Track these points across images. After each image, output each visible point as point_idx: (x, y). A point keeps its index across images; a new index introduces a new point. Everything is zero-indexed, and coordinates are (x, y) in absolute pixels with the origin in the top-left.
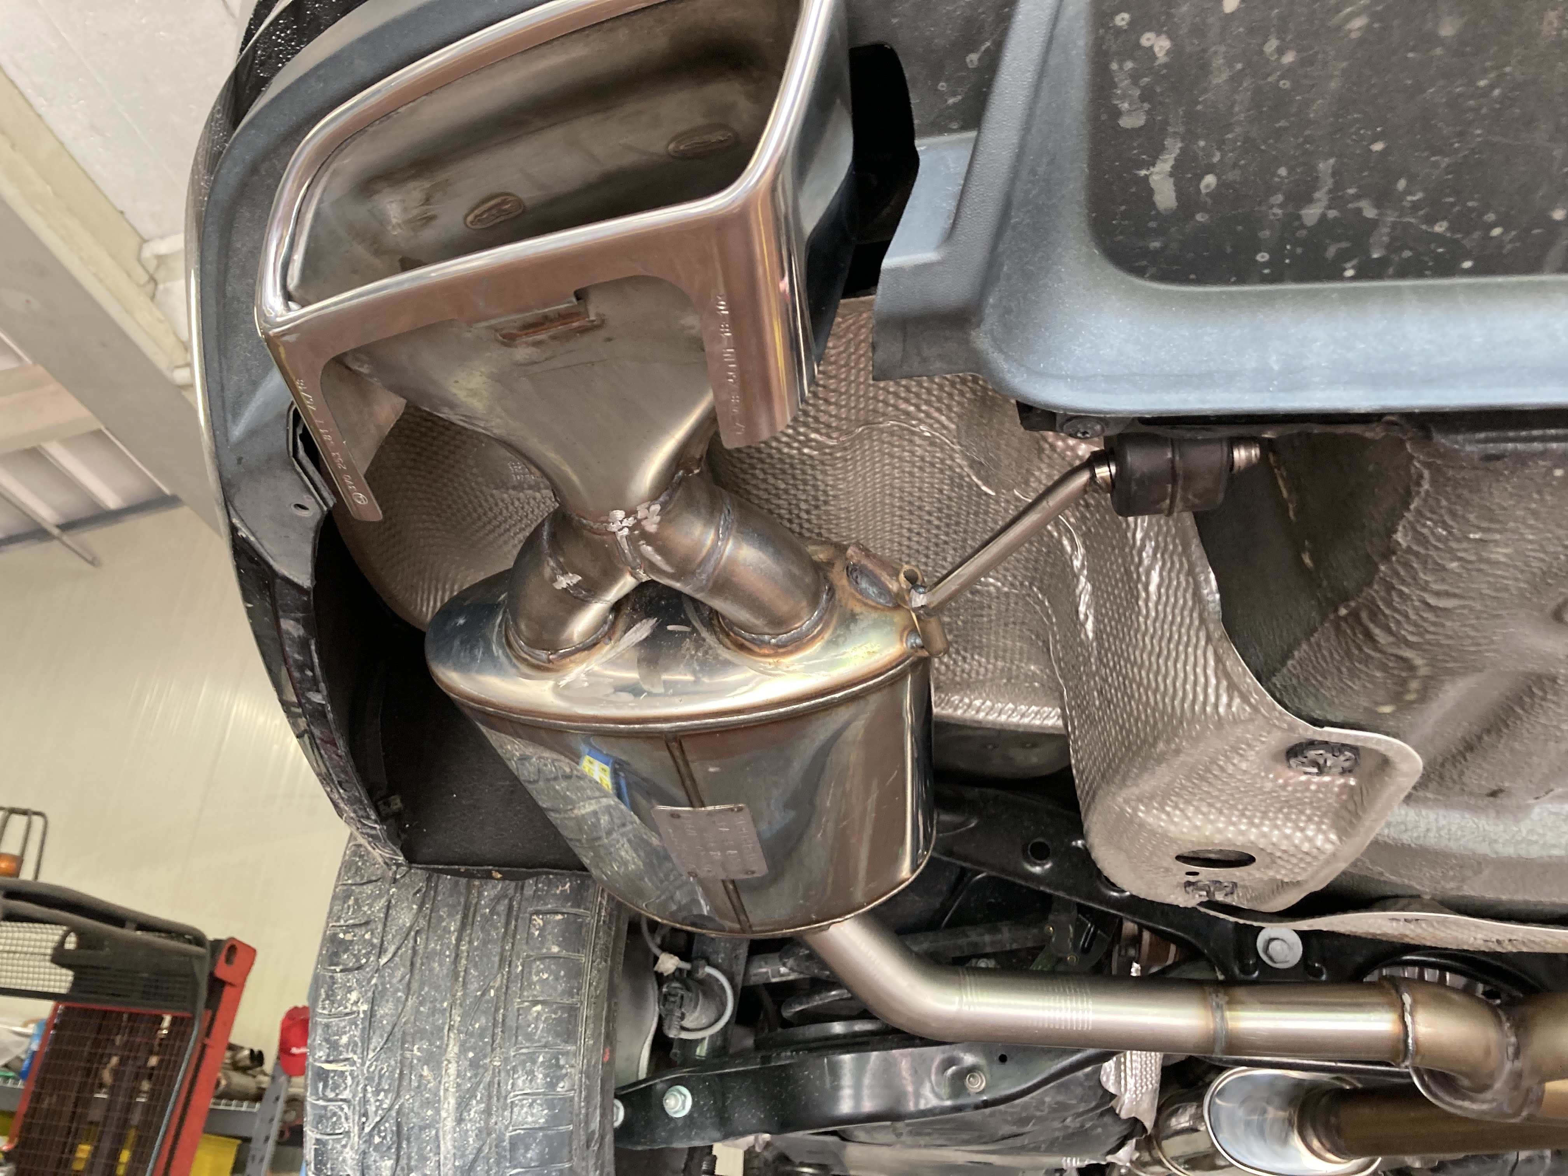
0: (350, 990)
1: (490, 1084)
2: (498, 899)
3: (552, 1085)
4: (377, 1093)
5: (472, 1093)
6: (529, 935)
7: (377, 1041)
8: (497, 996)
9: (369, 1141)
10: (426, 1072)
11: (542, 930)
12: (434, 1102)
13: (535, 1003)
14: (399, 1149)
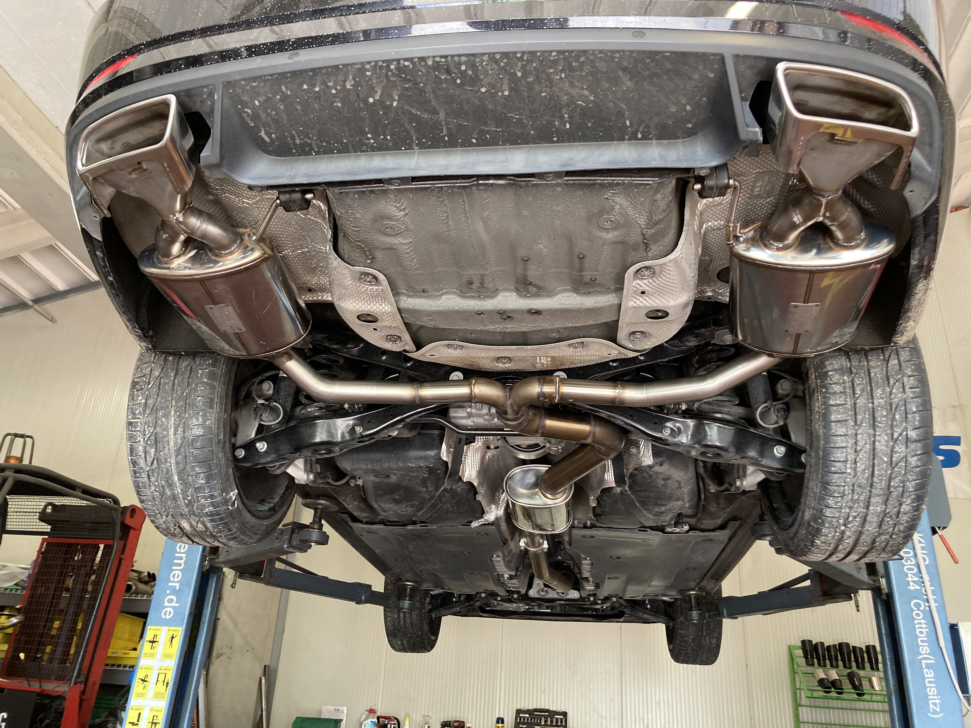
0: (139, 396)
1: (184, 423)
2: (187, 366)
3: (204, 422)
4: (148, 427)
5: (178, 426)
6: (197, 376)
7: (148, 412)
8: (187, 395)
9: (146, 443)
10: (164, 420)
11: (201, 374)
12: (167, 429)
13: (199, 396)
14: (156, 445)
